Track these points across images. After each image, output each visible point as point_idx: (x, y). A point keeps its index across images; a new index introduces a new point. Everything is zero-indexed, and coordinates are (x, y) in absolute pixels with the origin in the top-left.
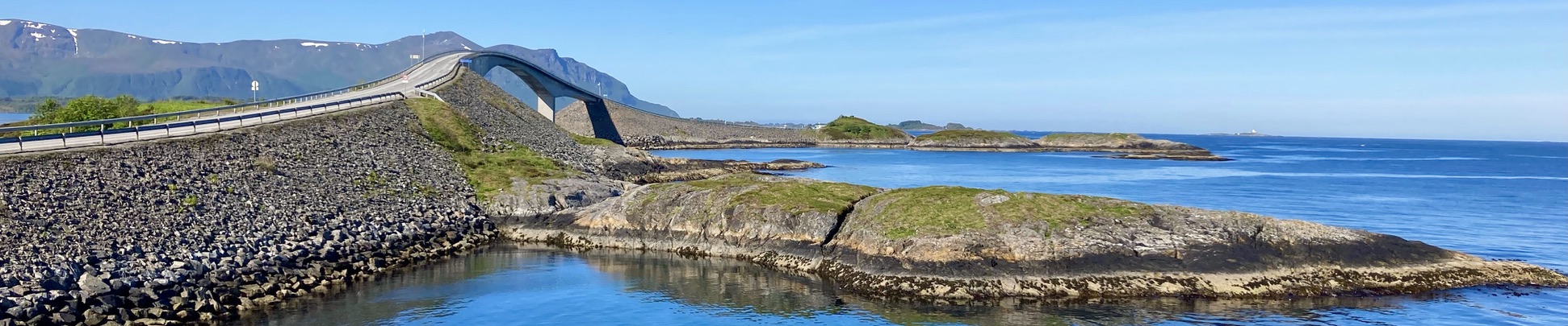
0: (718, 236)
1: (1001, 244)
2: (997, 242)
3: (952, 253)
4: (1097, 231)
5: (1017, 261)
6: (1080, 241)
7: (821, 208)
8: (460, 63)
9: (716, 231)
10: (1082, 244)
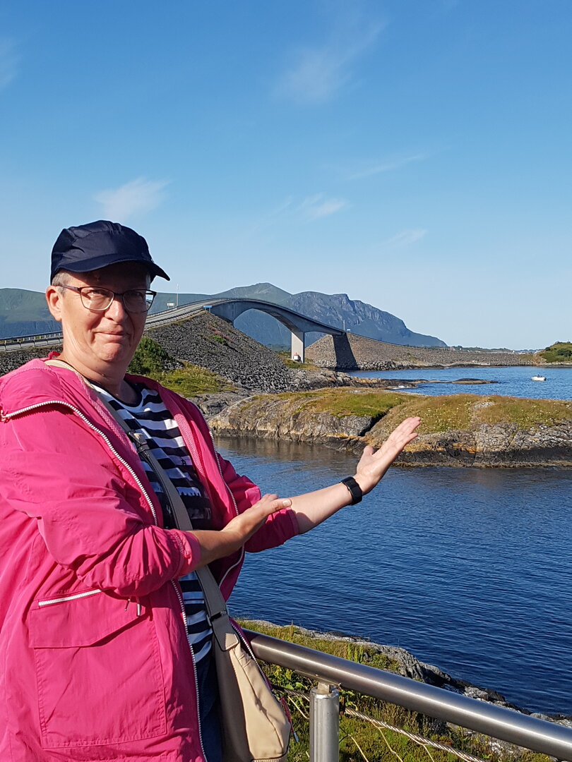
0: (286, 434)
1: (472, 439)
2: (470, 438)
3: (424, 445)
4: (556, 430)
5: (476, 453)
6: (536, 438)
7: (360, 412)
8: (203, 309)
9: (285, 431)
10: (536, 439)
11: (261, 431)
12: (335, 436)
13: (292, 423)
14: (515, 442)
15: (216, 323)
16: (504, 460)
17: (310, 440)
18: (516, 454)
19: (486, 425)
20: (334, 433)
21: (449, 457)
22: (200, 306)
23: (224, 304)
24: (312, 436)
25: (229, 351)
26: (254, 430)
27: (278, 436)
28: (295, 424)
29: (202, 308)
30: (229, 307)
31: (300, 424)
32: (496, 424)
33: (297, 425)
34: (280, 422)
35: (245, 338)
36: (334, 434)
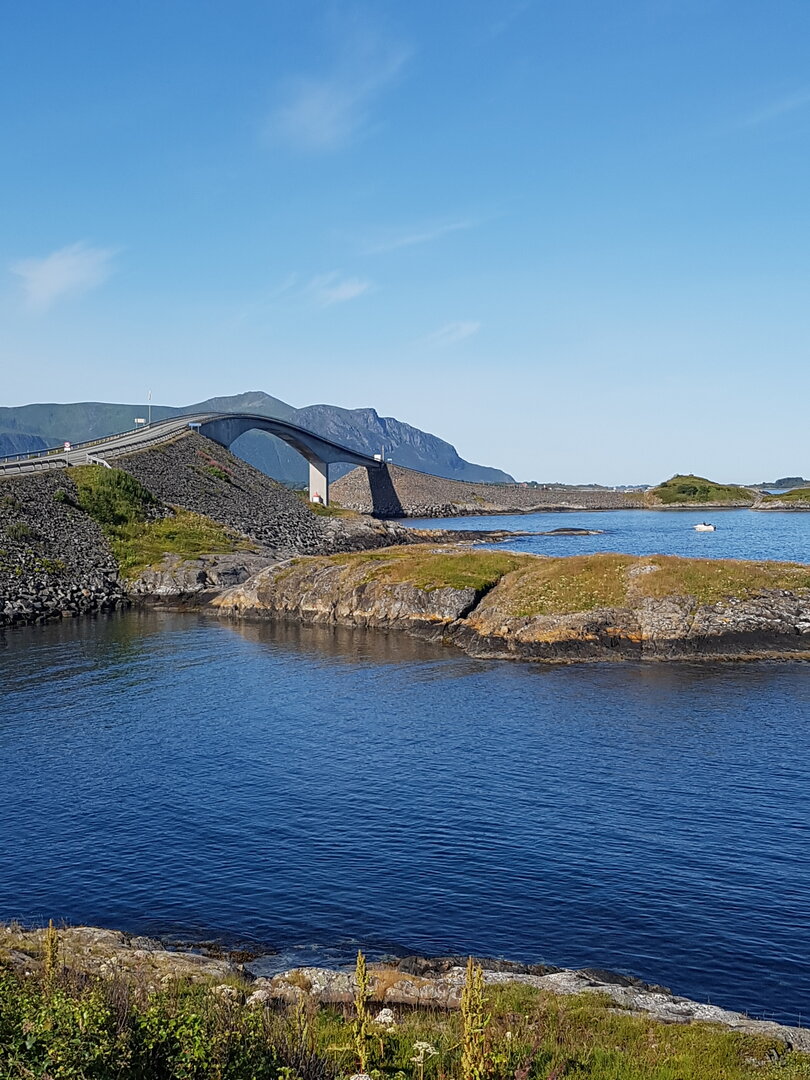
0: (347, 616)
1: (633, 621)
2: (629, 619)
3: (565, 632)
4: (754, 605)
5: (642, 641)
6: (728, 617)
7: (458, 583)
8: (187, 428)
9: (345, 611)
10: (728, 620)
11: (307, 612)
12: (423, 619)
13: (355, 600)
14: (698, 623)
15: (209, 449)
16: (685, 652)
17: (385, 624)
18: (702, 642)
19: (651, 600)
20: (421, 614)
21: (605, 649)
22: (184, 423)
23: (216, 421)
24: (386, 618)
25: (234, 490)
26: (297, 610)
27: (335, 619)
28: (360, 600)
29: (187, 426)
30: (223, 425)
31: (367, 600)
32: (665, 598)
33: (363, 603)
34: (336, 598)
35: (253, 472)
36: (421, 616)
